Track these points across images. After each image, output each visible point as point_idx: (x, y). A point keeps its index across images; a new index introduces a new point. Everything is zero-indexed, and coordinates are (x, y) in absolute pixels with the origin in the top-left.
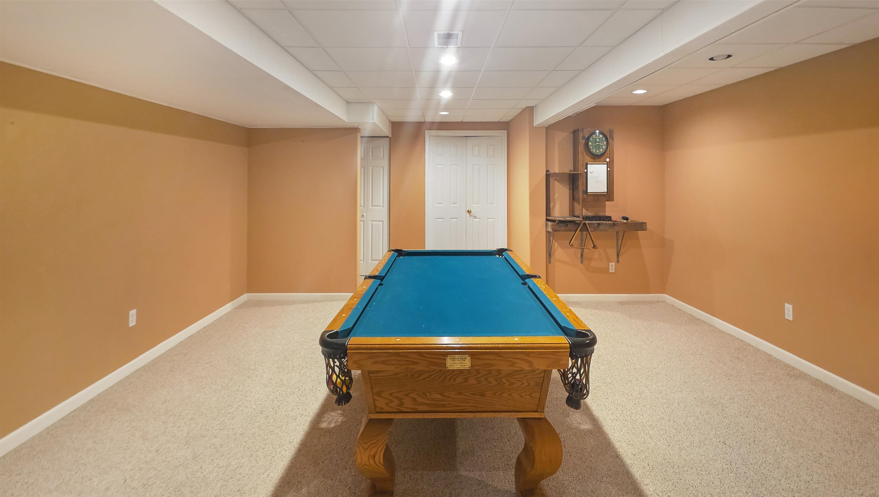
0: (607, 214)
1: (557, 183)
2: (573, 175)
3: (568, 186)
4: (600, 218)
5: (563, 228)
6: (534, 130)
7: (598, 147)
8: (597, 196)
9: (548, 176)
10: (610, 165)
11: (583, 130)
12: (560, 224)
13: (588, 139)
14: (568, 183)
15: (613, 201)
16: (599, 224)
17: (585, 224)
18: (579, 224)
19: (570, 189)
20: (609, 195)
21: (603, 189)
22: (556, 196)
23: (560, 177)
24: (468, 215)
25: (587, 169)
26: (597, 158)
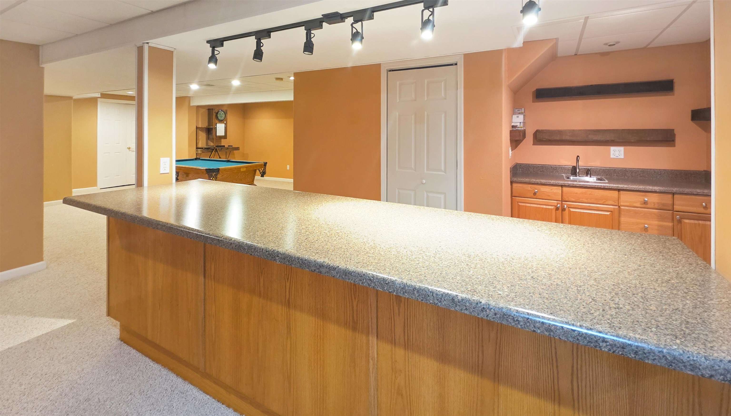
0: (222, 145)
1: (200, 131)
2: (208, 128)
3: (205, 133)
4: (221, 146)
5: (207, 151)
6: (191, 108)
7: (221, 117)
8: (221, 137)
9: (197, 128)
10: (226, 124)
11: (215, 109)
12: (205, 150)
13: (217, 113)
14: (205, 132)
15: (226, 139)
16: (221, 149)
17: (216, 149)
18: (213, 149)
19: (206, 134)
20: (225, 137)
21: (223, 134)
22: (200, 137)
23: (201, 129)
24: (128, 150)
25: (216, 125)
26: (221, 121)
